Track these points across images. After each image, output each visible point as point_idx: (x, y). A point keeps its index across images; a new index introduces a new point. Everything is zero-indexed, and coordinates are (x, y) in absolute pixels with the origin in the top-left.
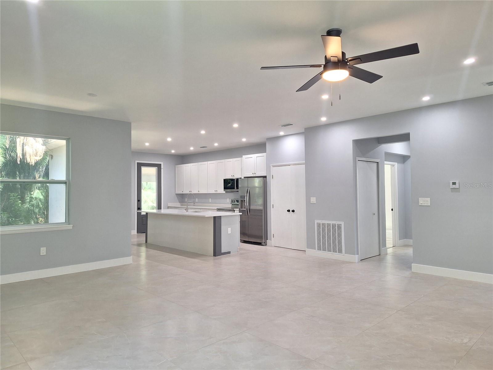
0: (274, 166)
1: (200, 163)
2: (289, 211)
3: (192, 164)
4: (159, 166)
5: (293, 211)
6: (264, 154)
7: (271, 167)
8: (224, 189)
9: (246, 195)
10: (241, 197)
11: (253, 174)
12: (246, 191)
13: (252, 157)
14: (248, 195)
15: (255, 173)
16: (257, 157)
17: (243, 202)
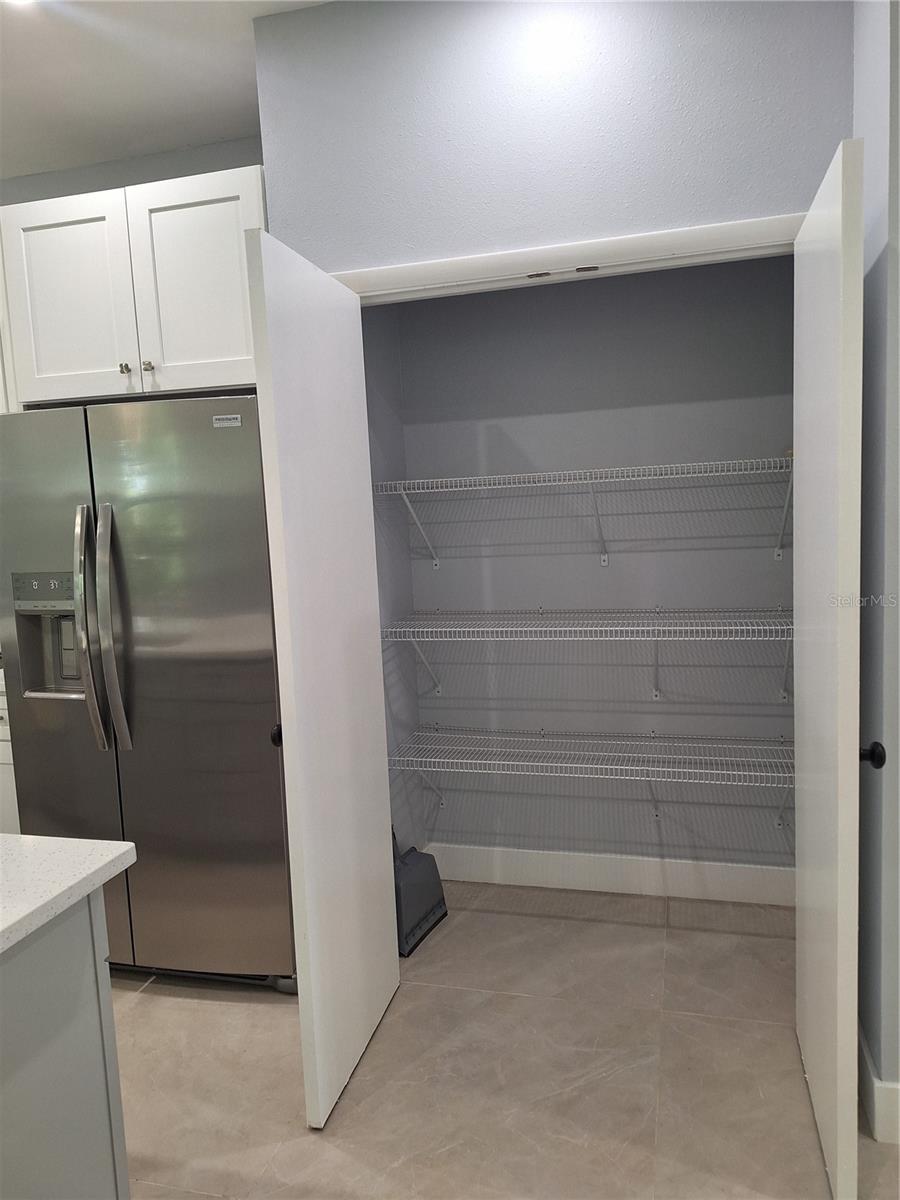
6: (240, 180)
9: (84, 565)
10: (16, 589)
11: (125, 369)
12: (78, 520)
13: (103, 219)
14: (102, 557)
15: (149, 367)
16: (152, 211)
17: (47, 625)
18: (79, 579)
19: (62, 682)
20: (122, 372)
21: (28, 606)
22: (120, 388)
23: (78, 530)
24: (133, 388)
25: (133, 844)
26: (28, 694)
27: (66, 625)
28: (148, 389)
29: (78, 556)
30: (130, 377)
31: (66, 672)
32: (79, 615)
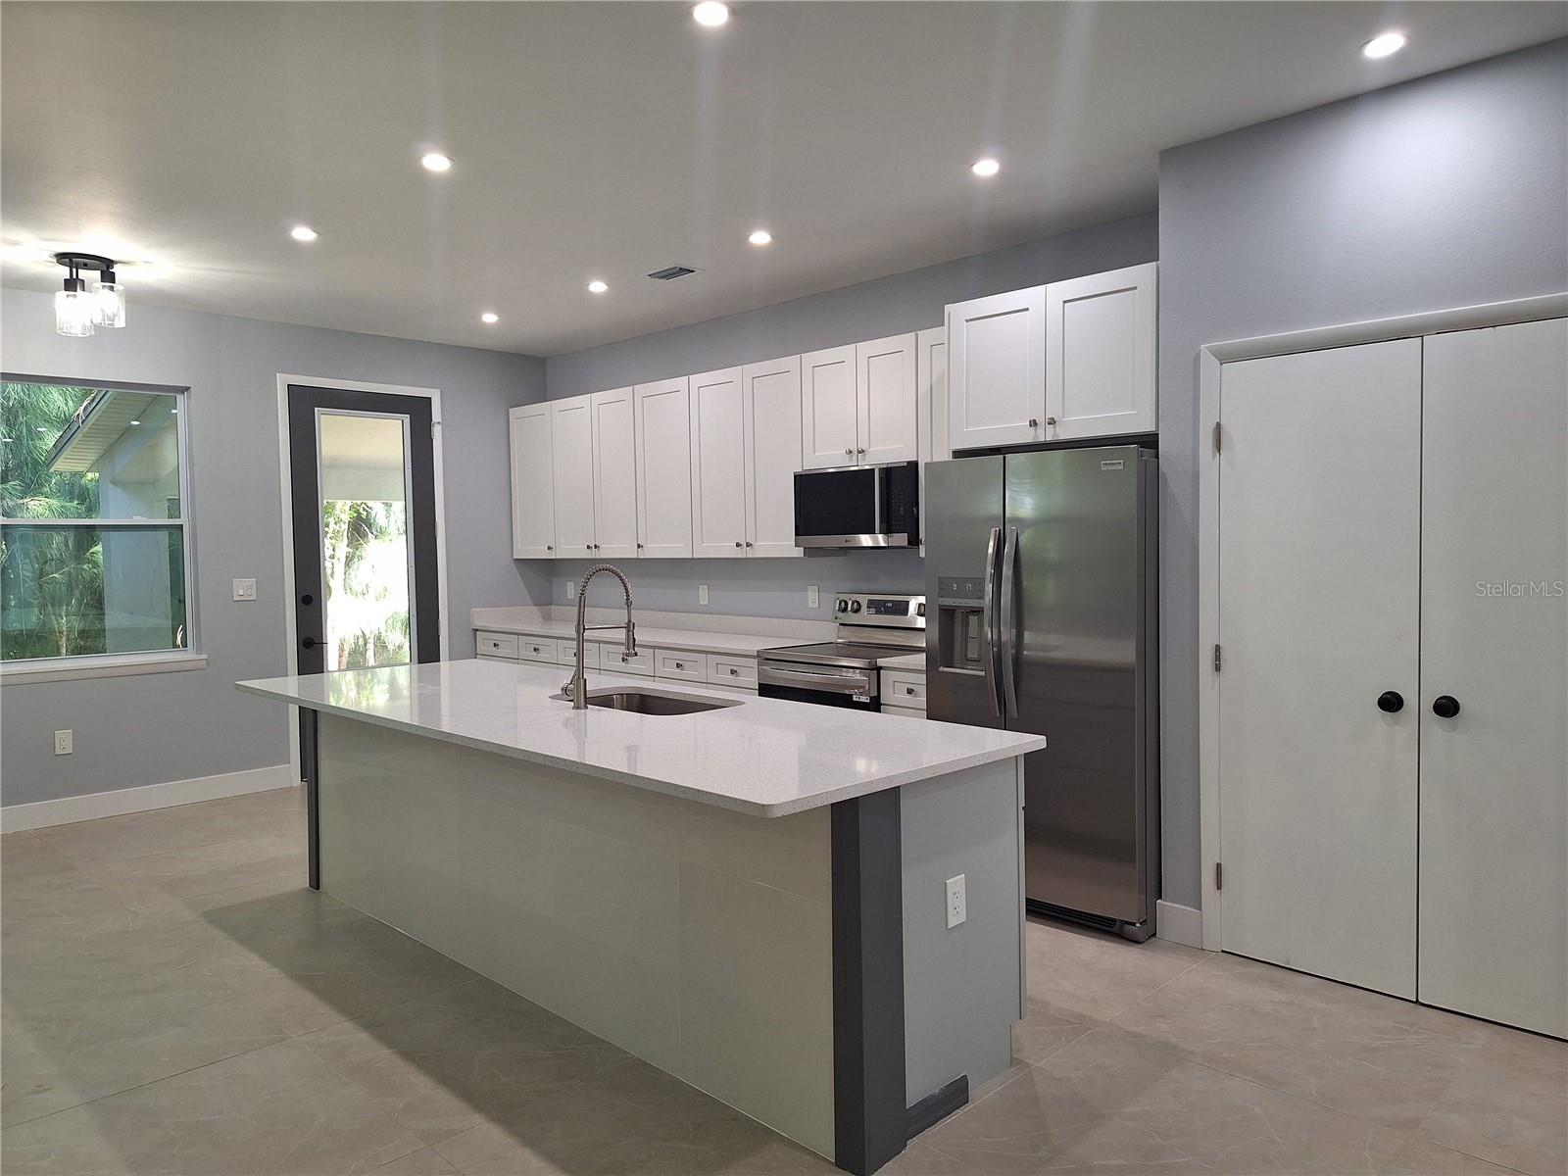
0: (1226, 357)
1: (642, 389)
2: (1391, 703)
3: (598, 397)
4: (417, 412)
5: (1447, 707)
6: (1140, 275)
7: (1209, 362)
8: (797, 534)
9: (993, 576)
10: (940, 589)
11: (1033, 423)
12: (991, 544)
13: (1027, 309)
14: (1007, 571)
15: (1052, 422)
16: (1065, 302)
17: (958, 617)
18: (989, 588)
19: (967, 661)
20: (1031, 426)
21: (949, 602)
22: (1028, 436)
23: (990, 550)
24: (1038, 438)
25: (1045, 737)
26: (942, 669)
27: (973, 619)
28: (1049, 438)
29: (990, 570)
30: (1036, 430)
31: (970, 656)
32: (987, 614)
